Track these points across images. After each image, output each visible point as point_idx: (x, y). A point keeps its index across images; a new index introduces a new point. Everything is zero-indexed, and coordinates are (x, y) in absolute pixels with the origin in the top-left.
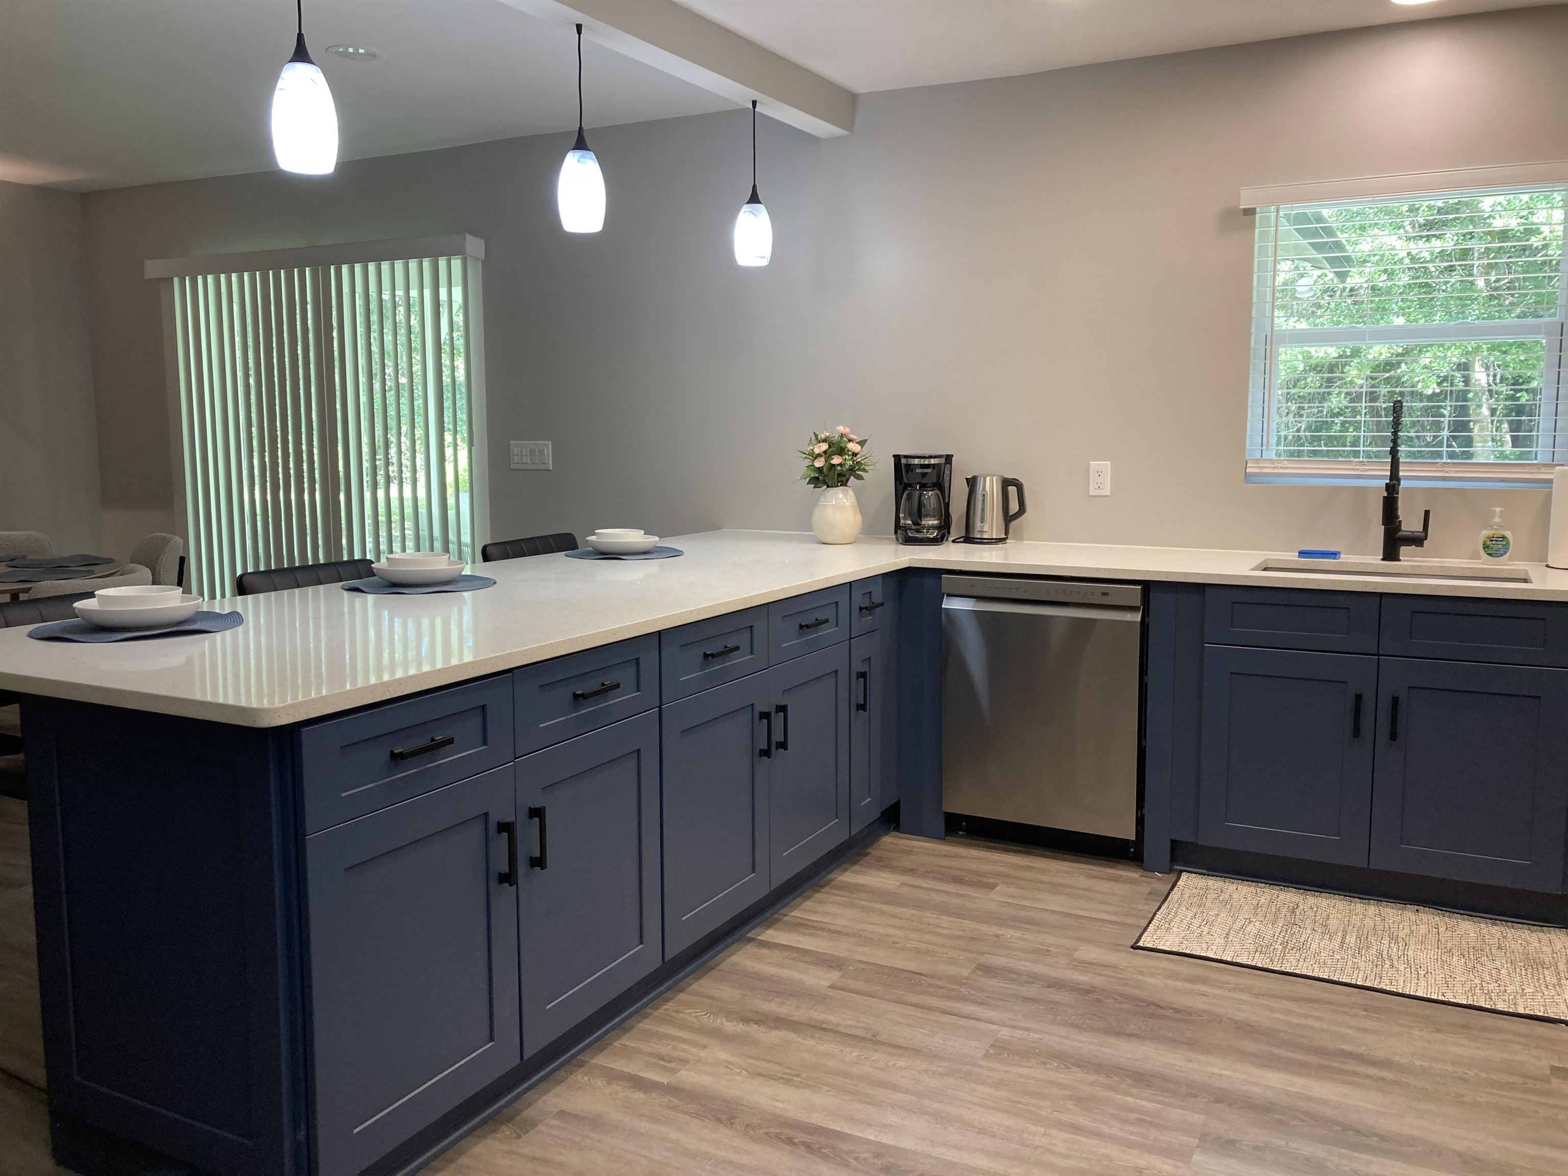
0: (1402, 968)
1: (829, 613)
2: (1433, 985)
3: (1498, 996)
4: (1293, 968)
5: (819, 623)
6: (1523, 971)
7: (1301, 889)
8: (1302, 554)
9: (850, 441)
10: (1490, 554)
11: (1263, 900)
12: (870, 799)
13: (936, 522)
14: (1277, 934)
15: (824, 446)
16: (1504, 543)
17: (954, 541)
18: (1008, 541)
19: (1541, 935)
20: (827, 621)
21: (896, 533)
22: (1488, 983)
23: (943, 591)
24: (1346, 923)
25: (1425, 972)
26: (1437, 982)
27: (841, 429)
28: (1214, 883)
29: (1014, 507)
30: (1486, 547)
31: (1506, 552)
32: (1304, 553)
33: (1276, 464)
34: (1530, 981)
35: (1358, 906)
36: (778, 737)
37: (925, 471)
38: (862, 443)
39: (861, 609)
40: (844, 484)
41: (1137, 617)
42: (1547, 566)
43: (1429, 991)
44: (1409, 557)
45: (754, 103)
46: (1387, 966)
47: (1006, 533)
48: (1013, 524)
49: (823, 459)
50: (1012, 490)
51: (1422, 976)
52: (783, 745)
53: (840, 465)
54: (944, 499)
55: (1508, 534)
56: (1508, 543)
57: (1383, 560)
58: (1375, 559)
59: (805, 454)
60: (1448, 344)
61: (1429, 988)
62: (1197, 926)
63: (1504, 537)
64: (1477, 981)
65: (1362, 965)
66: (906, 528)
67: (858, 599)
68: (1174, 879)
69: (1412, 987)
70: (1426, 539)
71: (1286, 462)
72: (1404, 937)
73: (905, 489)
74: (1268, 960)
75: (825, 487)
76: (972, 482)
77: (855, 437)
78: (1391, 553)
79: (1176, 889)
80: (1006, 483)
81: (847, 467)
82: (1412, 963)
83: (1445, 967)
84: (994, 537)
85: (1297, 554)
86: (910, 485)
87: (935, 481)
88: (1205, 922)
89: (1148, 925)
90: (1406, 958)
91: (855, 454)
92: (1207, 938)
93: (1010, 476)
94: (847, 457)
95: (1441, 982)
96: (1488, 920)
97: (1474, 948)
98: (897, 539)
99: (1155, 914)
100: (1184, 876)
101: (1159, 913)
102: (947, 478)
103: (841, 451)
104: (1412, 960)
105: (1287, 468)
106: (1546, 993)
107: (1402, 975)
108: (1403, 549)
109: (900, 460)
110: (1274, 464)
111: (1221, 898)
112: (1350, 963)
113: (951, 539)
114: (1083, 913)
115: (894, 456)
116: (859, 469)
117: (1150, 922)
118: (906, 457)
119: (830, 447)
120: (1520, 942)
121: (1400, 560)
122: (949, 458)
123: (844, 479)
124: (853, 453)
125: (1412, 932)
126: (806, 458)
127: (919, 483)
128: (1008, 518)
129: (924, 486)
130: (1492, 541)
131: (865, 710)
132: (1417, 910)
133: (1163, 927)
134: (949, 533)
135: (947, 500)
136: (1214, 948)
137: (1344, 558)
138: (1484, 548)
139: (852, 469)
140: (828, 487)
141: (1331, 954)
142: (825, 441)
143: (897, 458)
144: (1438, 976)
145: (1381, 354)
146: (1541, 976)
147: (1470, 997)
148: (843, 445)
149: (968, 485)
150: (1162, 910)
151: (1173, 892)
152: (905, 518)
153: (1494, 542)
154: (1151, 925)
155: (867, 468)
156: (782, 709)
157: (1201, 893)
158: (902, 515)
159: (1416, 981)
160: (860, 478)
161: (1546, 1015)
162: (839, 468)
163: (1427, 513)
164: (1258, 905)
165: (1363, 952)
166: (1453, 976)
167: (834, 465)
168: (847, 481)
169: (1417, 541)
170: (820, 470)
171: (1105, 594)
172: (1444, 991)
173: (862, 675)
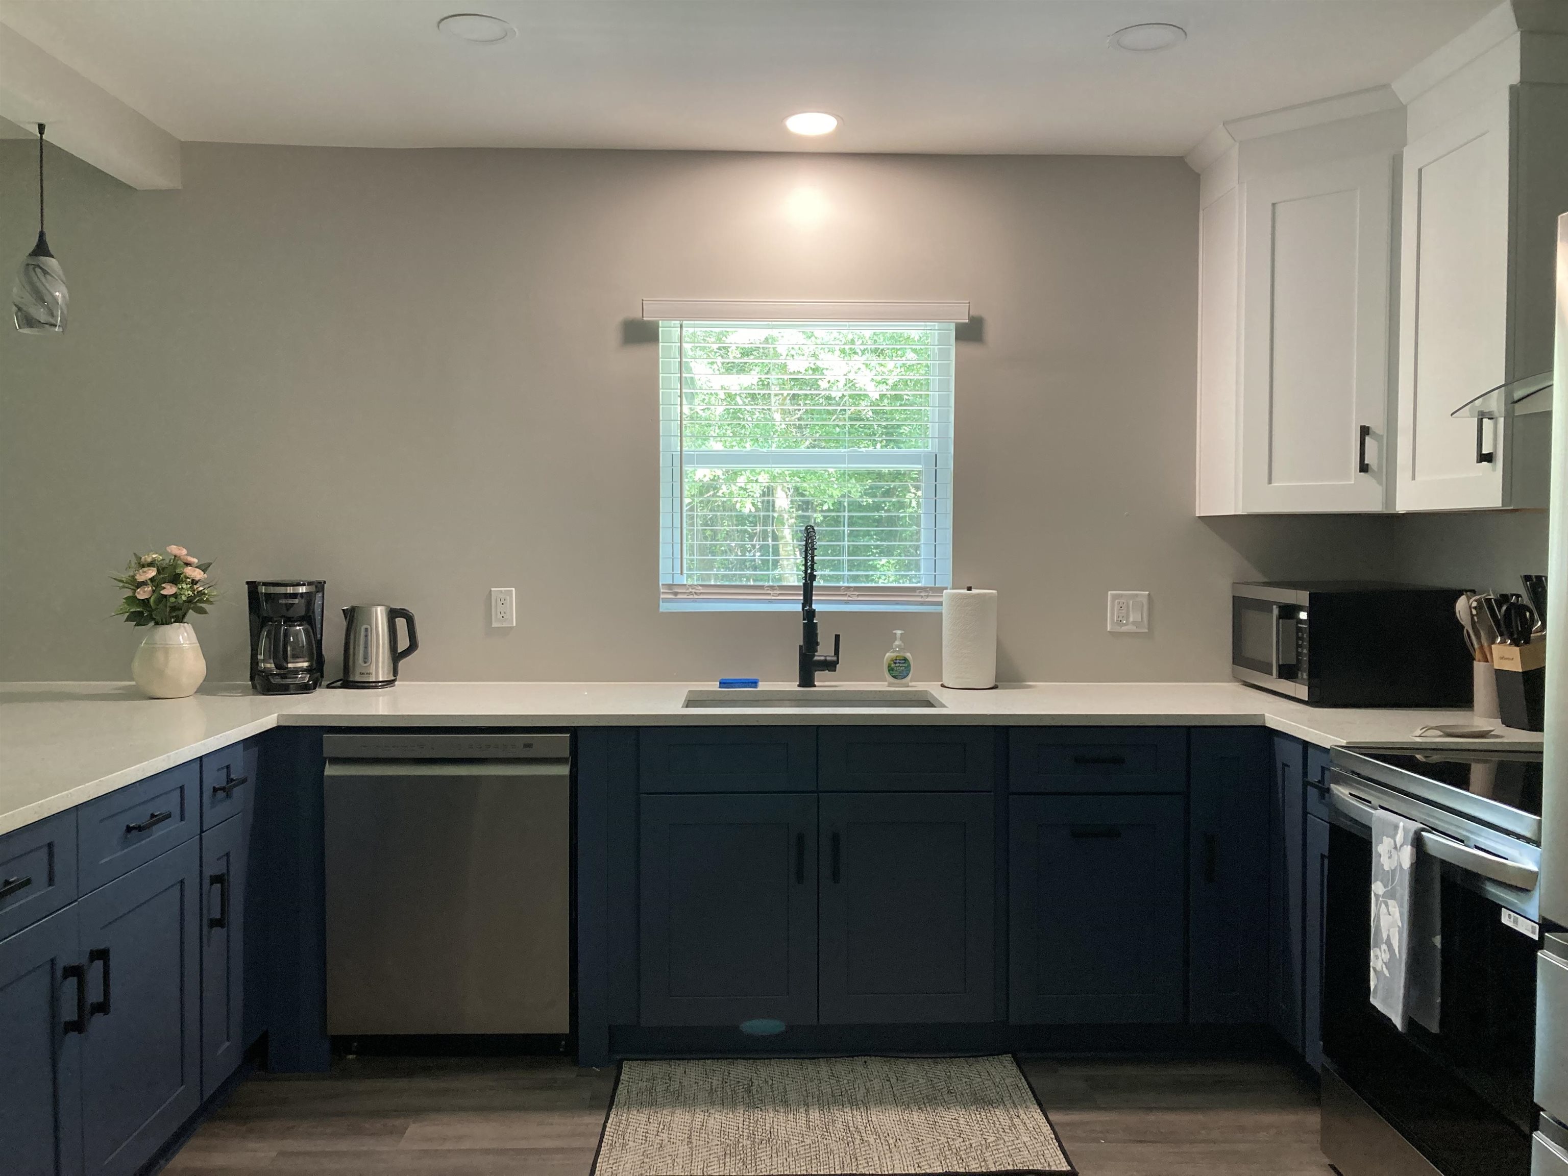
0: (872, 1141)
1: (171, 804)
2: (906, 1155)
3: (967, 1153)
4: (768, 1169)
5: (156, 820)
6: (978, 1116)
7: (750, 1059)
8: (723, 684)
9: (187, 564)
10: (894, 677)
11: (715, 1083)
12: (227, 1044)
13: (305, 664)
14: (741, 1125)
15: (152, 572)
16: (906, 665)
17: (328, 687)
18: (396, 683)
19: (979, 1068)
20: (169, 816)
21: (252, 678)
22: (953, 1139)
23: (325, 755)
24: (804, 1093)
25: (894, 1140)
26: (909, 1151)
27: (174, 549)
28: (657, 1068)
29: (403, 643)
30: (890, 670)
31: (908, 674)
32: (724, 683)
33: (690, 590)
34: (988, 1127)
35: (810, 1068)
36: (94, 995)
37: (291, 601)
38: (204, 568)
39: (215, 790)
40: (180, 619)
41: (564, 770)
42: (943, 686)
43: (905, 1164)
44: (824, 682)
45: (41, 127)
46: (858, 1142)
47: (395, 673)
48: (402, 664)
49: (149, 589)
50: (401, 623)
51: (893, 1145)
52: (102, 1007)
53: (175, 595)
54: (315, 634)
55: (908, 655)
56: (909, 665)
57: (799, 686)
58: (793, 686)
59: (122, 581)
60: (758, 470)
61: (904, 1160)
62: (655, 1133)
63: (905, 660)
64: (943, 1140)
65: (834, 1146)
66: (267, 674)
67: (214, 778)
68: (614, 1073)
69: (889, 1163)
70: (838, 663)
71: (700, 588)
72: (862, 1099)
73: (262, 625)
74: (741, 1164)
75: (152, 624)
76: (352, 615)
77: (195, 561)
78: (806, 680)
79: (620, 1086)
80: (393, 614)
81: (184, 598)
82: (879, 1131)
83: (910, 1129)
84: (381, 680)
85: (718, 683)
86: (271, 619)
87: (303, 613)
88: (662, 1127)
89: (600, 1146)
90: (872, 1126)
91: (194, 582)
92: (668, 1149)
93: (397, 606)
94: (184, 586)
95: (912, 1150)
96: (930, 1060)
97: (927, 1097)
98: (254, 687)
99: (604, 1127)
100: (626, 1066)
101: (608, 1125)
102: (318, 610)
103: (176, 579)
104: (878, 1127)
105: (701, 593)
106: (1006, 1139)
107: (875, 1150)
108: (817, 674)
109: (256, 587)
110: (688, 589)
111: (671, 1088)
112: (822, 1147)
113: (324, 683)
114: (523, 1144)
115: (247, 583)
116: (201, 601)
117: (601, 1141)
118: (265, 584)
119: (159, 572)
120: (964, 1080)
121: (815, 686)
122: (320, 586)
123: (180, 613)
124: (193, 580)
125: (868, 1091)
126: (124, 587)
127: (283, 616)
128: (397, 656)
129: (290, 621)
130: (895, 663)
131: (222, 926)
132: (865, 1062)
133: (617, 1145)
134: (322, 676)
135: (319, 636)
136: (680, 1160)
137: (763, 686)
138: (889, 671)
139: (190, 600)
140: (157, 624)
141: (801, 1139)
142: (151, 565)
143: (253, 587)
144: (907, 1143)
145: (705, 476)
146: (995, 1119)
147: (943, 1162)
148: (178, 571)
149: (346, 618)
150: (611, 1119)
151: (618, 1092)
152: (264, 661)
153: (897, 665)
154: (603, 1144)
155: (211, 600)
156: (102, 955)
157: (648, 1086)
158: (261, 657)
159: (889, 1155)
160: (202, 611)
161: (1015, 1168)
162: (173, 600)
163: (837, 637)
164: (712, 1089)
165: (831, 1128)
166: (921, 1138)
167: (165, 596)
168: (184, 616)
169: (830, 666)
170: (145, 602)
171: (528, 746)
172: (918, 1161)
173: (217, 879)
